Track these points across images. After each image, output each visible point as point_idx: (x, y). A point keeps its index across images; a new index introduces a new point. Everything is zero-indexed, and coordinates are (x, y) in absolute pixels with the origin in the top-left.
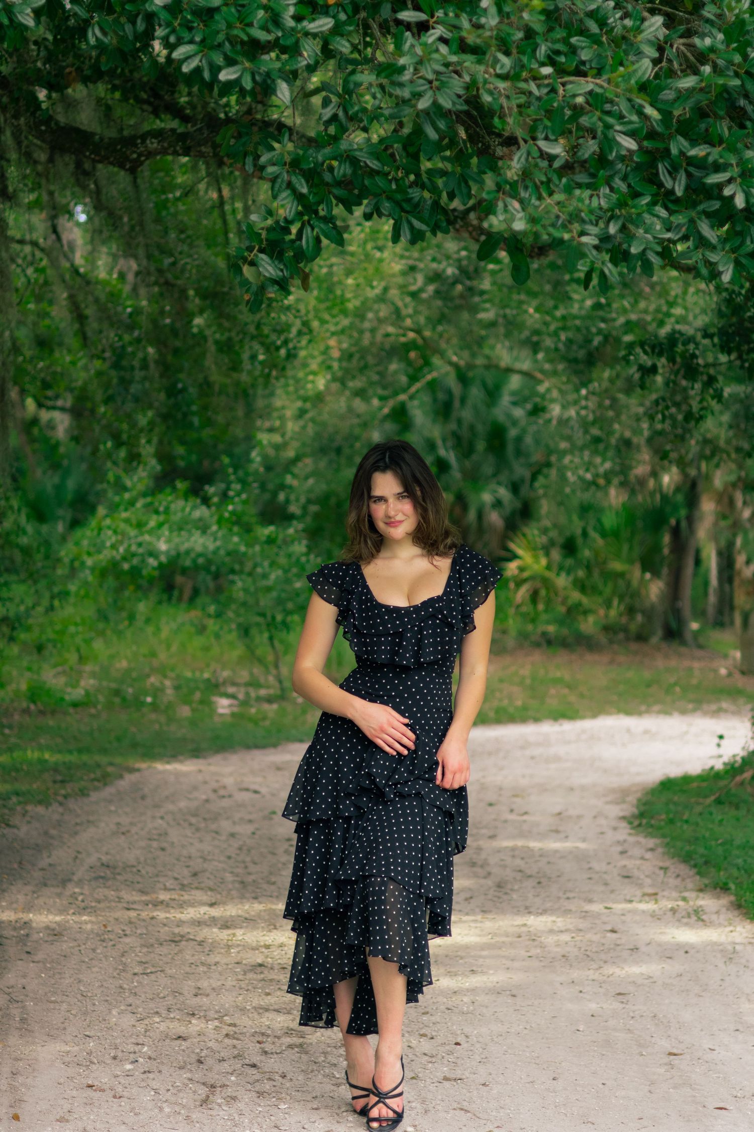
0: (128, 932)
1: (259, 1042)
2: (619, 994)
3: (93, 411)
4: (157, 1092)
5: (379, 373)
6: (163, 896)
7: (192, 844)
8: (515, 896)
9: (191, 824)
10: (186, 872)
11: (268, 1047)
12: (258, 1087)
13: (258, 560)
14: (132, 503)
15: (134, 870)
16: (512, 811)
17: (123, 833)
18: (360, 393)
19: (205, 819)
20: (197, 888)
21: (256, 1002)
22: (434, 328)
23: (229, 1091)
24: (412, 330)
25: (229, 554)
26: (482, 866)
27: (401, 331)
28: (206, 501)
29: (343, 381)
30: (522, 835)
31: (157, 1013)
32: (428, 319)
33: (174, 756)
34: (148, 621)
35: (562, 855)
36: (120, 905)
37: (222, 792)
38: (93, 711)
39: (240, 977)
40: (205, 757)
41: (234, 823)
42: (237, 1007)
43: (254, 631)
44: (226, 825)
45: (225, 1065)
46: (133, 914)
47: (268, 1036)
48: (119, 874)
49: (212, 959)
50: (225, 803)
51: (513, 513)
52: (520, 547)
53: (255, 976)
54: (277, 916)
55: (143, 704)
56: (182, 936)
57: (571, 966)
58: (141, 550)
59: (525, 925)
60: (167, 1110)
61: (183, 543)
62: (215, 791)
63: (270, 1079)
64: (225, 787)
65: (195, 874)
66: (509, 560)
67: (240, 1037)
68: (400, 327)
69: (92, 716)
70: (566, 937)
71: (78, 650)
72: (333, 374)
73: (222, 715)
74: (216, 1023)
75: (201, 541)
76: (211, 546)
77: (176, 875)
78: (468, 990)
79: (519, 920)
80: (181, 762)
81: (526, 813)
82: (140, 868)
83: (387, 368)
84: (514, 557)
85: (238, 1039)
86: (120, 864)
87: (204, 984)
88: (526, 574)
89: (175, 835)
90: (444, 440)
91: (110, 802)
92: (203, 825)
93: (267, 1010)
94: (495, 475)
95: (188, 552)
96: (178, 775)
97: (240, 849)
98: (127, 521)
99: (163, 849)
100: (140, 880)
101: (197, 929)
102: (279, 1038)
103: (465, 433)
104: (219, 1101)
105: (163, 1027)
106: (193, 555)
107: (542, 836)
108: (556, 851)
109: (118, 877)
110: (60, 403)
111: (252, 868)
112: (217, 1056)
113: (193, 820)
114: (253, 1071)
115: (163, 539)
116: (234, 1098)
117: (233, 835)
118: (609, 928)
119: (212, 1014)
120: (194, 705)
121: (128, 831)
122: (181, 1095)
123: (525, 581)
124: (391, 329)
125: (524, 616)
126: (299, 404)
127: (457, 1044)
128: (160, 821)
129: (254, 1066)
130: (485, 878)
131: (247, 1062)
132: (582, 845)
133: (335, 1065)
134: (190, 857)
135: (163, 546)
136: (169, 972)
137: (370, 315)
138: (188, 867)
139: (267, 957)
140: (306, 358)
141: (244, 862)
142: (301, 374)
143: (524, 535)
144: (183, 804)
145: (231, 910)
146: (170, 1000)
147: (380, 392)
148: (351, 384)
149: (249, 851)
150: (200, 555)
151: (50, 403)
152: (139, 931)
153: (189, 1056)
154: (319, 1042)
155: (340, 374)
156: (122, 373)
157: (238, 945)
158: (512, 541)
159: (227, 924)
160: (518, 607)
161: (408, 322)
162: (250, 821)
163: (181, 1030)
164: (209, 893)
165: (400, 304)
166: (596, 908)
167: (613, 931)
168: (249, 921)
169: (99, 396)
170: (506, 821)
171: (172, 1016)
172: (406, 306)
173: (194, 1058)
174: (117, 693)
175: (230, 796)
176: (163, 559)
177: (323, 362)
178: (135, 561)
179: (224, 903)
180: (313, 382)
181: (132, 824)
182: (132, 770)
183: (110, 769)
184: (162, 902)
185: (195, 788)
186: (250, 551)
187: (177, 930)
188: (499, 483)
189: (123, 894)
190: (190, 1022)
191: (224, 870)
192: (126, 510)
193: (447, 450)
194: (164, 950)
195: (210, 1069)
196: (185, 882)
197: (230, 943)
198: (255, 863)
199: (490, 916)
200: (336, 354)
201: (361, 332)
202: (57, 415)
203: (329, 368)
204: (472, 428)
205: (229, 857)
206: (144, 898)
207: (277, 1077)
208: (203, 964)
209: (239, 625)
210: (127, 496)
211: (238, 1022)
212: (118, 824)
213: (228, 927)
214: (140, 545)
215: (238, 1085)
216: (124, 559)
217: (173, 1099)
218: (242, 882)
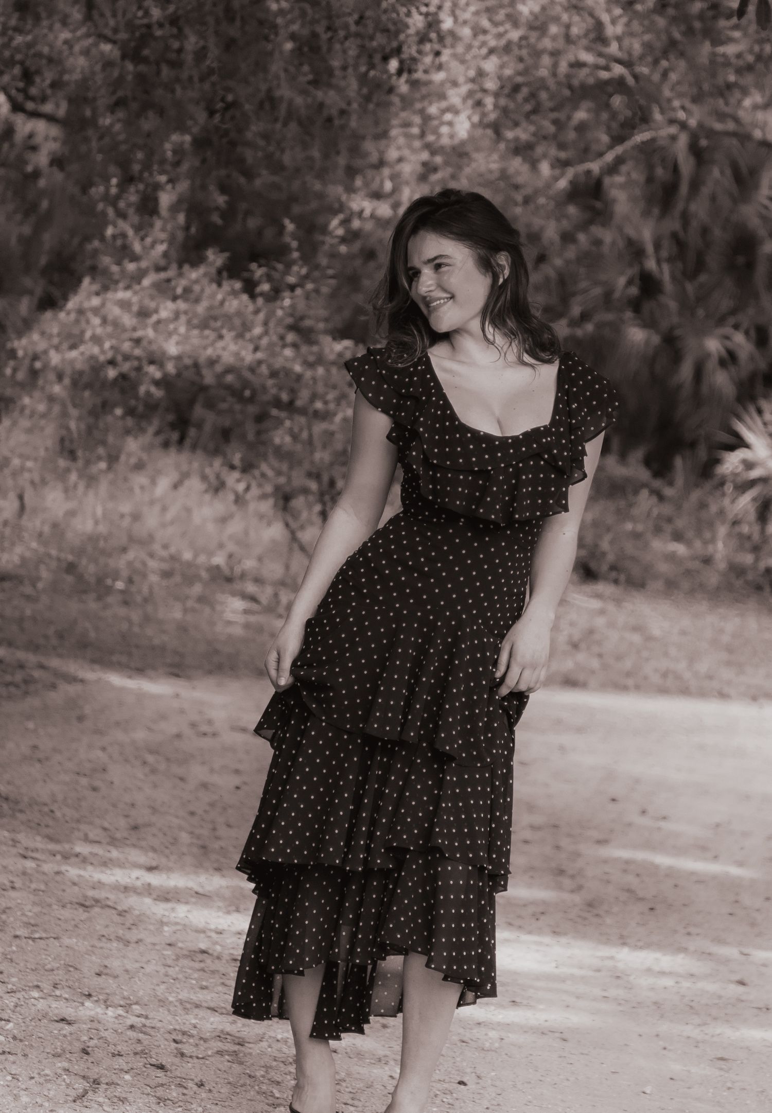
0: (17, 885)
1: (175, 1041)
2: (722, 1059)
3: (93, 122)
4: (14, 1077)
5: (555, 122)
6: (82, 848)
7: (140, 789)
8: (609, 921)
9: (145, 763)
10: (122, 823)
11: (187, 1049)
12: (160, 1092)
13: (320, 389)
14: (138, 277)
15: (46, 809)
16: (644, 812)
17: (39, 761)
18: (521, 150)
19: (168, 760)
20: (134, 846)
21: (184, 995)
22: (656, 62)
23: (119, 1091)
24: (619, 61)
25: (274, 374)
26: (573, 877)
27: (602, 61)
28: (250, 288)
29: (496, 128)
30: (649, 845)
31: (38, 987)
32: (648, 46)
33: (140, 671)
34: (139, 466)
35: (701, 880)
36: (14, 851)
37: (204, 728)
38: (28, 590)
39: (169, 962)
40: (189, 678)
41: (212, 771)
42: (156, 996)
43: (299, 502)
44: (198, 772)
45: (120, 1060)
46: (30, 864)
47: (191, 1036)
48: (21, 811)
49: (133, 936)
50: (206, 742)
51: (753, 377)
52: (750, 429)
53: (192, 964)
54: (244, 897)
55: (109, 590)
56: (97, 901)
57: (662, 1016)
58: (137, 352)
59: (612, 958)
60: (25, 1099)
61: (205, 348)
62: (193, 725)
63: (180, 1085)
64: (210, 722)
65: (135, 828)
66: (732, 448)
67: (152, 1032)
68: (600, 55)
69: (28, 598)
70: (668, 982)
71: (21, 497)
72: (484, 115)
73: (229, 623)
74: (120, 1011)
75: (233, 347)
76: (249, 357)
77: (106, 825)
78: (499, 1024)
79: (606, 951)
80: (151, 678)
81: (664, 818)
82: (54, 807)
83: (569, 118)
84: (739, 443)
85: (145, 1033)
86: (26, 799)
87: (115, 964)
88: (755, 474)
89: (116, 773)
90: (657, 246)
91: (29, 717)
92: (162, 766)
93: (197, 1006)
94: (733, 312)
95: (212, 362)
96: (141, 697)
97: (212, 805)
98: (125, 305)
99: (95, 789)
100: (51, 823)
101: (122, 896)
102: (205, 1040)
103: (693, 238)
104: (101, 1100)
105: (41, 1005)
106: (219, 368)
107: (680, 851)
108: (693, 873)
109: (18, 815)
110: (48, 108)
111: (223, 831)
112: (111, 1049)
113: (150, 759)
114: (160, 1073)
115: (175, 338)
116: (123, 1100)
117: (205, 786)
118: (737, 977)
119: (117, 1000)
120: (190, 604)
121: (47, 759)
122: (49, 1086)
123: (752, 483)
124: (587, 57)
125: (744, 539)
126: (425, 156)
127: (461, 1083)
128: (100, 754)
129: (161, 1067)
130: (572, 891)
131: (153, 1061)
132: (735, 871)
133: (278, 1083)
134: (133, 805)
135: (172, 348)
136: (66, 941)
137: (554, 29)
138: (127, 816)
139: (216, 943)
140: (442, 83)
141: (213, 822)
142: (433, 110)
143: (760, 412)
144: (140, 735)
145: (176, 880)
146: (60, 975)
147: (553, 152)
148: (509, 135)
149: (225, 809)
150: (229, 370)
151: (30, 106)
152: (33, 886)
153: (71, 1044)
154: (263, 1053)
155: (492, 116)
156: (142, 68)
157: (177, 924)
158: (740, 418)
159: (166, 896)
160: (736, 523)
161: (614, 48)
162: (237, 772)
163: (68, 1011)
164: (151, 854)
165: (605, 18)
166: (730, 952)
167: (742, 983)
168: (202, 897)
169: (103, 102)
170: (630, 825)
171: (58, 993)
172: (614, 22)
173: (78, 1046)
174: (71, 568)
175: (214, 735)
176: (170, 368)
177: (470, 94)
178: (126, 367)
179: (169, 870)
180: (450, 124)
181: (55, 750)
182: (73, 680)
183: (37, 674)
184: (77, 855)
185: (163, 717)
186: (309, 374)
187: (91, 893)
188: (736, 327)
189: (21, 837)
190: (83, 1004)
191: (181, 828)
192: (128, 288)
193: (659, 262)
194: (66, 913)
195: (97, 1063)
196: (118, 835)
197: (165, 920)
198: (229, 826)
199: (563, 940)
200: (491, 85)
201: (537, 54)
202: (40, 126)
203: (479, 104)
204: (705, 231)
205: (192, 814)
206: (52, 846)
207: (190, 1084)
208: (119, 939)
209: (277, 488)
210: (131, 267)
211: (151, 1015)
212: (35, 747)
213: (167, 900)
214: (138, 342)
215: (133, 1086)
216: (112, 362)
217: (36, 1089)
218: (204, 847)
